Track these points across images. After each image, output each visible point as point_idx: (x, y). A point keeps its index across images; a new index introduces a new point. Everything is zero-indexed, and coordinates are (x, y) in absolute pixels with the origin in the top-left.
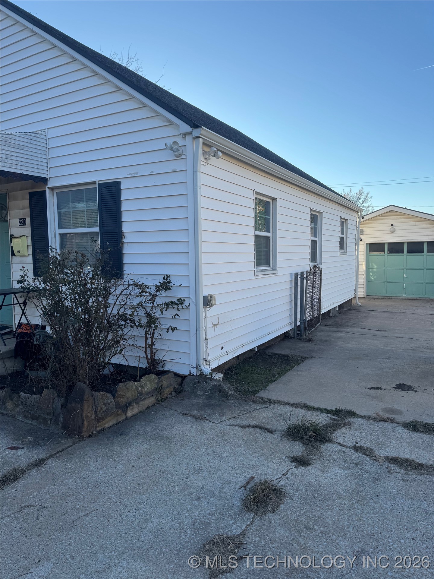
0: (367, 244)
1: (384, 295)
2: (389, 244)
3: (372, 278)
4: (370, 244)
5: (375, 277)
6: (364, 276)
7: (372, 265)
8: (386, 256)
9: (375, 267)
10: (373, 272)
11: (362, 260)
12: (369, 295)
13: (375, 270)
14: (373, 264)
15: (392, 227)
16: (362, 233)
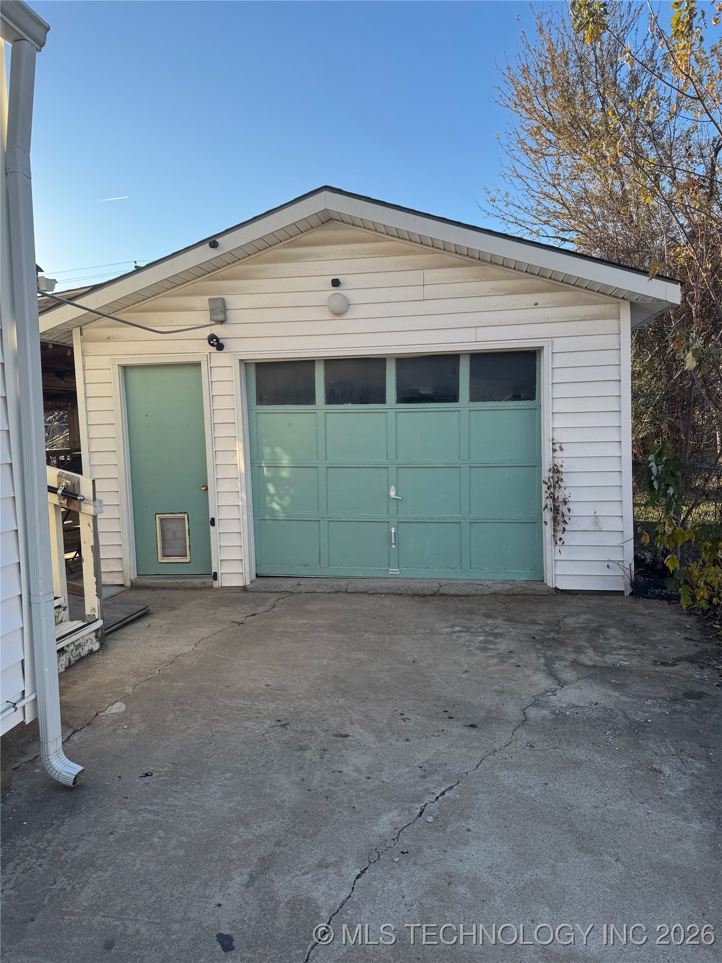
0: (244, 363)
1: (320, 573)
2: (329, 362)
3: (276, 507)
4: (262, 366)
5: (287, 501)
6: (243, 498)
7: (273, 453)
8: (320, 414)
9: (285, 461)
10: (278, 482)
11: (229, 431)
12: (265, 573)
13: (285, 473)
14: (278, 450)
15: (335, 290)
16: (221, 317)
